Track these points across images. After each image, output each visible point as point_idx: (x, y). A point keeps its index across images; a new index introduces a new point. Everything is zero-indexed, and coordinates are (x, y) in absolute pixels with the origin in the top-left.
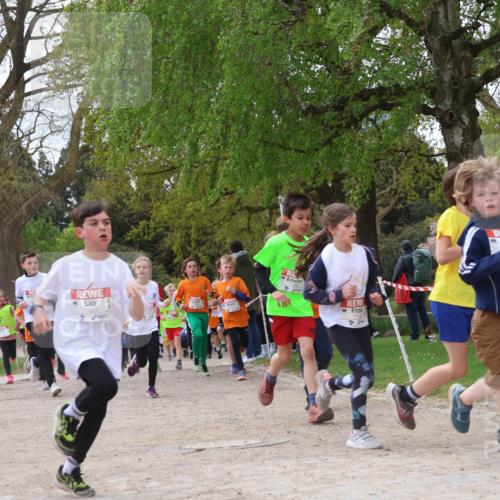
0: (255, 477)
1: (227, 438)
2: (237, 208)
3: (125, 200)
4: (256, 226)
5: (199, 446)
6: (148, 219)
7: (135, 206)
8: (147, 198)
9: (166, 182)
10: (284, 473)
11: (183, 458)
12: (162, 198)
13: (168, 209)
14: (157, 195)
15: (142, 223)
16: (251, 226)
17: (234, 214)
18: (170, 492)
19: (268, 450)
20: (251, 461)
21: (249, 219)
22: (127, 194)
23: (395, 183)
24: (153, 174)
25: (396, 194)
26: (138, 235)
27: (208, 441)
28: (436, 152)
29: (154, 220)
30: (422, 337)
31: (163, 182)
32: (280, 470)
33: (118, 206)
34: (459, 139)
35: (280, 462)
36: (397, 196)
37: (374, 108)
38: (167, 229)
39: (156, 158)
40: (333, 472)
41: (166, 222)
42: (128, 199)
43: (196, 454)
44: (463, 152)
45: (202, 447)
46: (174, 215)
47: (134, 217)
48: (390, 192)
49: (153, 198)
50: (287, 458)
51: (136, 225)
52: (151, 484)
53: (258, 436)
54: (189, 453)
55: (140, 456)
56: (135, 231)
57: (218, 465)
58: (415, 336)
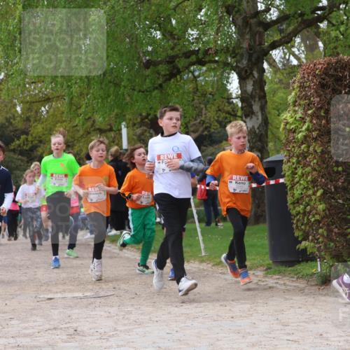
0: (87, 319)
1: (71, 291)
2: (93, 128)
3: (12, 120)
5: (49, 296)
6: (27, 134)
7: (19, 124)
8: (28, 119)
9: (43, 109)
10: (108, 317)
11: (38, 304)
12: (38, 119)
13: (43, 128)
14: (35, 117)
15: (23, 137)
17: (89, 133)
18: (26, 328)
19: (99, 300)
20: (87, 307)
22: (14, 116)
23: (204, 116)
24: (33, 102)
25: (203, 124)
26: (19, 146)
27: (57, 293)
28: (234, 96)
29: (32, 135)
30: (213, 225)
31: (40, 109)
32: (106, 315)
33: (7, 124)
34: (250, 88)
35: (106, 309)
36: (204, 126)
37: (193, 64)
38: (41, 142)
39: (37, 92)
40: (143, 317)
41: (40, 137)
42: (14, 120)
43: (47, 301)
44: (252, 96)
45: (52, 297)
46: (46, 132)
47: (17, 133)
48: (200, 123)
49: (32, 120)
50: (112, 306)
51: (19, 138)
52: (13, 322)
53: (92, 290)
54: (42, 301)
55: (7, 302)
56: (17, 142)
57: (62, 310)
58: (208, 224)
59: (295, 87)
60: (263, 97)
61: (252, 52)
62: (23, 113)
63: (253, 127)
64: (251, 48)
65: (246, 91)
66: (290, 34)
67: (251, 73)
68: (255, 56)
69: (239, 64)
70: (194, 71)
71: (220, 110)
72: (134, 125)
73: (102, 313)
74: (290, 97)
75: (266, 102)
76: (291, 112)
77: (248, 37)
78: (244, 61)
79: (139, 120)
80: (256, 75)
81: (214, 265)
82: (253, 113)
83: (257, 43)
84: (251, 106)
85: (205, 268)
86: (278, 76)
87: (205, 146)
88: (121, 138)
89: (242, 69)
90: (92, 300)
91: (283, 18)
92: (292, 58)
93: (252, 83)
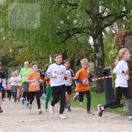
0: (37, 129)
1: (31, 119)
2: (39, 57)
3: (8, 55)
4: (43, 63)
6: (14, 60)
7: (11, 56)
8: (14, 54)
9: (20, 50)
10: (45, 128)
11: (19, 123)
12: (18, 54)
13: (20, 58)
15: (12, 61)
16: (42, 62)
17: (37, 59)
19: (41, 122)
20: (37, 125)
21: (41, 61)
22: (9, 53)
23: (80, 53)
24: (16, 48)
25: (80, 55)
26: (11, 64)
27: (26, 119)
28: (91, 45)
29: (16, 60)
31: (19, 50)
33: (6, 56)
34: (97, 42)
35: (44, 125)
36: (80, 56)
37: (76, 33)
38: (19, 63)
39: (17, 44)
40: (58, 128)
41: (19, 61)
42: (9, 54)
43: (22, 122)
44: (98, 45)
45: (24, 121)
46: (21, 59)
47: (10, 59)
48: (79, 55)
49: (16, 54)
50: (46, 124)
51: (11, 61)
52: (9, 130)
53: (39, 118)
55: (7, 123)
56: (10, 63)
57: (28, 126)
59: (114, 41)
60: (102, 45)
61: (97, 28)
62: (12, 52)
63: (99, 56)
64: (97, 27)
65: (96, 43)
66: (112, 21)
67: (98, 36)
68: (99, 30)
69: (93, 33)
70: (76, 36)
71: (86, 50)
73: (43, 127)
74: (112, 45)
75: (104, 47)
76: (113, 51)
77: (96, 23)
78: (95, 32)
80: (99, 37)
81: (85, 109)
82: (99, 51)
83: (100, 25)
84: (98, 49)
85: (82, 110)
86: (108, 37)
88: (49, 61)
89: (94, 35)
90: (39, 122)
91: (109, 16)
92: (113, 30)
93: (98, 40)
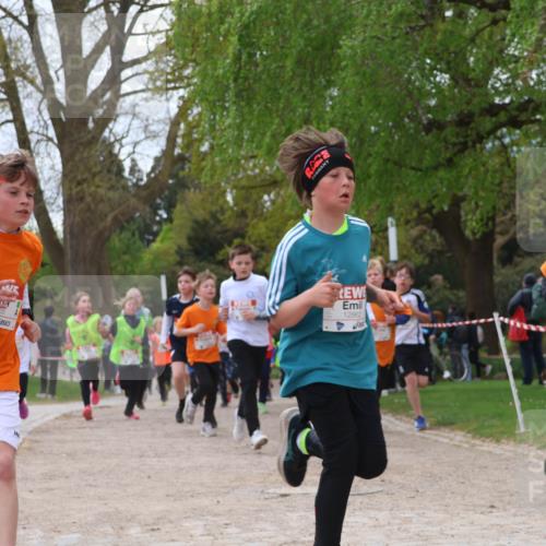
3: (219, 215)
5: (283, 491)
6: (243, 236)
7: (229, 221)
8: (243, 214)
9: (266, 197)
10: (375, 526)
11: (267, 502)
12: (260, 215)
13: (267, 228)
14: (254, 211)
15: (236, 241)
19: (359, 499)
22: (222, 208)
24: (253, 188)
29: (250, 238)
30: (535, 382)
31: (262, 197)
32: (371, 523)
33: (212, 221)
35: (372, 513)
37: (502, 126)
38: (263, 249)
39: (257, 171)
40: (430, 528)
41: (263, 241)
42: (223, 214)
43: (280, 499)
45: (287, 492)
46: (272, 234)
47: (228, 234)
48: (511, 219)
49: (250, 214)
50: (380, 510)
51: (230, 243)
52: (229, 530)
54: (272, 498)
55: (220, 499)
57: (303, 514)
58: (527, 381)
62: (236, 205)
70: (503, 136)
72: (407, 222)
73: (365, 520)
79: (415, 214)
87: (519, 256)
88: (387, 243)
